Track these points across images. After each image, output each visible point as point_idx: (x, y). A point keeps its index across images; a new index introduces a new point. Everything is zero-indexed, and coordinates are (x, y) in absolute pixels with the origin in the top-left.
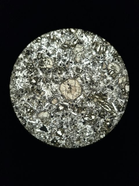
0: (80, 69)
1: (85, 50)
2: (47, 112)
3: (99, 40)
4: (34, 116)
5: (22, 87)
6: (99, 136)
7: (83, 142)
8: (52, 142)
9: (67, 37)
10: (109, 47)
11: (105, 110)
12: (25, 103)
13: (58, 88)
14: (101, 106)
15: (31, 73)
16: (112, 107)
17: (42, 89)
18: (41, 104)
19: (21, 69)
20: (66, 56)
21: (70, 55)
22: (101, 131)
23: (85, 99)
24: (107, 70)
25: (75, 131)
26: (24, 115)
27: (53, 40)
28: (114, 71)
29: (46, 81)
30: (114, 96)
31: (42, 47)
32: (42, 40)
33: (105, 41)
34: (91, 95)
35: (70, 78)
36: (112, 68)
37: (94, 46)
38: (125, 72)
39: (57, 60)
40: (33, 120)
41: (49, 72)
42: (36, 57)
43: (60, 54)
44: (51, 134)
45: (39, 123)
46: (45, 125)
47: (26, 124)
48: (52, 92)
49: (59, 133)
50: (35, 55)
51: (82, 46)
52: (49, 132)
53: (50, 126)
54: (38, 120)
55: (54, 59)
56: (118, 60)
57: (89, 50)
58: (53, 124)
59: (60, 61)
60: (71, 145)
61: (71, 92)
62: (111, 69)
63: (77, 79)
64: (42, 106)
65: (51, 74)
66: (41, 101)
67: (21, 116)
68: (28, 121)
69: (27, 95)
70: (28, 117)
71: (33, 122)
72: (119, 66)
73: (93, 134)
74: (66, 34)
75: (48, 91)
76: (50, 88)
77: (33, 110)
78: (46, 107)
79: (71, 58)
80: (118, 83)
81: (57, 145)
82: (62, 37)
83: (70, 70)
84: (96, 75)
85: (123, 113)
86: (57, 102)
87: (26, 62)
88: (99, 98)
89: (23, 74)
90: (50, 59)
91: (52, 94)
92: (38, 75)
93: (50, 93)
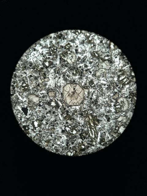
0: (94, 83)
1: (110, 71)
2: (38, 98)
3: (129, 71)
4: (25, 94)
5: (33, 61)
6: (68, 152)
7: (50, 146)
8: (24, 127)
9: (102, 48)
10: (131, 83)
11: (89, 134)
12: (26, 77)
13: (63, 85)
14: (88, 127)
15: (50, 56)
17: (49, 76)
19: (44, 45)
20: (90, 64)
21: (94, 65)
22: (72, 149)
23: (79, 111)
24: (116, 101)
25: (50, 132)
26: (17, 86)
27: (90, 42)
28: (121, 106)
29: (57, 72)
30: (106, 128)
31: (76, 41)
32: (80, 34)
33: (133, 75)
34: (87, 112)
35: (80, 84)
36: (121, 103)
37: (120, 73)
38: (130, 114)
39: (80, 61)
40: (22, 96)
41: (66, 66)
42: (65, 45)
43: (87, 57)
44: (28, 120)
45: (25, 103)
46: (28, 108)
47: (13, 95)
48: (56, 84)
49: (36, 124)
50: (65, 43)
51: (110, 65)
52: (28, 117)
53: (32, 112)
54: (26, 99)
55: (78, 59)
56: (132, 99)
57: (113, 73)
58: (36, 113)
59: (82, 63)
60: (38, 141)
61: (72, 96)
63: (85, 90)
64: (38, 89)
65: (67, 68)
66: (41, 85)
67: (14, 85)
69: (32, 71)
70: (19, 90)
71: (20, 98)
72: (129, 105)
73: (64, 147)
74: (104, 45)
75: (53, 81)
76: (56, 81)
77: (28, 88)
78: (41, 94)
79: (94, 68)
80: (117, 120)
81: (26, 133)
82: (99, 45)
83: (85, 77)
84: (103, 98)
85: (102, 148)
86: (53, 96)
87: (53, 43)
88: (92, 119)
89: (42, 52)
90: (75, 56)
91: (54, 86)
92: (54, 62)
93: (53, 84)
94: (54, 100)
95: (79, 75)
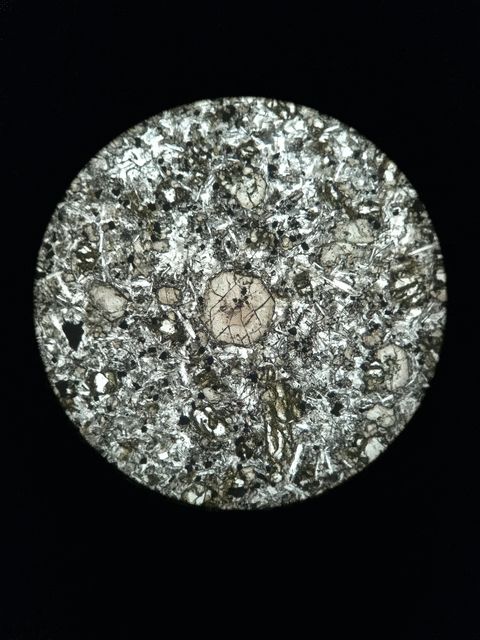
0: (310, 284)
1: (368, 253)
2: (123, 300)
3: (428, 264)
4: (82, 279)
5: (128, 178)
6: (187, 490)
7: (134, 463)
8: (63, 385)
9: (357, 176)
10: (431, 305)
11: (267, 443)
12: (94, 226)
13: (210, 271)
14: (266, 422)
15: (183, 170)
16: (289, 452)
17: (169, 236)
18: (131, 268)
19: (171, 134)
20: (308, 219)
21: (322, 227)
22: (204, 484)
23: (245, 366)
24: (370, 353)
25: (142, 416)
26: (61, 252)
27: (319, 149)
28: (384, 373)
29: (198, 226)
30: (323, 433)
31: (275, 138)
32: (293, 118)
33: (441, 282)
34: (270, 373)
35: (264, 279)
36: (387, 362)
37: (401, 266)
38: (409, 405)
39: (278, 204)
40: (70, 286)
41: (230, 213)
42: (237, 145)
43: (301, 197)
44: (79, 365)
45: (78, 308)
46: (84, 327)
47: (43, 275)
48: (185, 267)
49: (101, 381)
50: (239, 137)
51: (373, 236)
52: (79, 354)
53: (96, 342)
54: (81, 298)
55: (273, 196)
56: (422, 357)
57: (378, 262)
58: (108, 346)
59: (284, 213)
60: (98, 439)
61: (232, 313)
62: (383, 361)
63: (277, 300)
64: (127, 273)
65: (231, 221)
66: (138, 261)
67: (53, 245)
69: (120, 209)
70: (65, 265)
71: (65, 290)
72: (410, 374)
73: (178, 471)
74: (366, 166)
75: (179, 255)
76: (191, 255)
77: (95, 262)
78: (133, 287)
79: (318, 235)
80: (364, 414)
81: (64, 405)
82: (347, 162)
83: (283, 260)
84: (332, 337)
85: (300, 496)
86: (172, 302)
87: (200, 130)
88: (283, 399)
89: (162, 153)
90: (264, 186)
91: (181, 271)
92: (194, 193)
93: (179, 263)
94: (171, 317)
95: (268, 248)
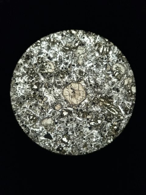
0: (83, 72)
1: (87, 52)
2: (50, 118)
3: (102, 40)
4: (38, 124)
5: (23, 93)
6: (107, 141)
7: (90, 148)
8: (58, 149)
9: (67, 39)
10: (112, 48)
11: (112, 113)
12: (27, 111)
13: (61, 93)
14: (107, 109)
15: (32, 79)
16: (118, 110)
17: (44, 95)
18: (44, 110)
19: (21, 75)
20: (68, 59)
21: (72, 58)
22: (109, 136)
23: (89, 103)
24: (111, 71)
25: (81, 137)
26: (27, 123)
27: (54, 43)
28: (119, 72)
29: (48, 86)
30: (121, 98)
31: (43, 51)
32: (41, 43)
33: (108, 41)
34: (96, 99)
35: (73, 81)
37: (97, 47)
38: (130, 72)
39: (58, 63)
40: (37, 128)
41: (51, 76)
42: (37, 61)
43: (61, 57)
44: (56, 142)
45: (43, 130)
46: (49, 133)
47: (29, 132)
48: (55, 97)
49: (65, 139)
50: (35, 59)
51: (84, 48)
52: (54, 139)
53: (55, 133)
54: (42, 128)
55: (56, 63)
56: (122, 60)
57: (91, 52)
58: (58, 131)
59: (62, 64)
60: (77, 152)
61: (75, 96)
62: (116, 70)
63: (80, 83)
64: (45, 112)
65: (53, 78)
66: (44, 107)
67: (24, 124)
68: (32, 128)
69: (29, 101)
70: (31, 125)
71: (37, 130)
72: (124, 66)
73: (100, 139)
74: (67, 35)
75: (51, 96)
76: (53, 94)
77: (36, 117)
78: (49, 114)
79: (73, 60)
80: (124, 85)
82: (62, 39)
83: (72, 73)
84: (100, 77)
85: (130, 116)
86: (60, 108)
87: (26, 67)
88: (105, 101)
89: (24, 80)
90: (51, 63)
91: (55, 99)
92: (40, 81)
93: (53, 98)
